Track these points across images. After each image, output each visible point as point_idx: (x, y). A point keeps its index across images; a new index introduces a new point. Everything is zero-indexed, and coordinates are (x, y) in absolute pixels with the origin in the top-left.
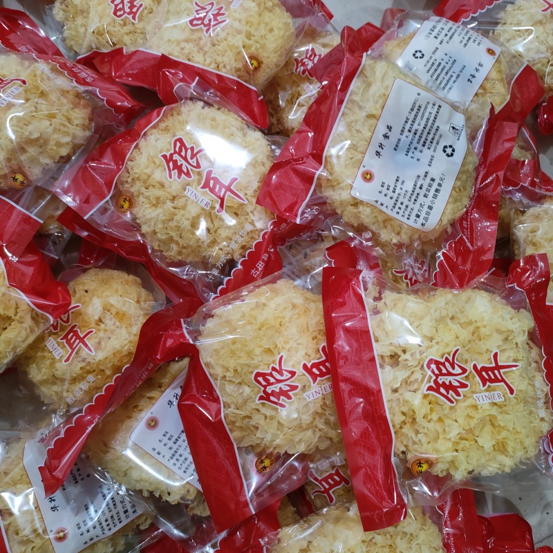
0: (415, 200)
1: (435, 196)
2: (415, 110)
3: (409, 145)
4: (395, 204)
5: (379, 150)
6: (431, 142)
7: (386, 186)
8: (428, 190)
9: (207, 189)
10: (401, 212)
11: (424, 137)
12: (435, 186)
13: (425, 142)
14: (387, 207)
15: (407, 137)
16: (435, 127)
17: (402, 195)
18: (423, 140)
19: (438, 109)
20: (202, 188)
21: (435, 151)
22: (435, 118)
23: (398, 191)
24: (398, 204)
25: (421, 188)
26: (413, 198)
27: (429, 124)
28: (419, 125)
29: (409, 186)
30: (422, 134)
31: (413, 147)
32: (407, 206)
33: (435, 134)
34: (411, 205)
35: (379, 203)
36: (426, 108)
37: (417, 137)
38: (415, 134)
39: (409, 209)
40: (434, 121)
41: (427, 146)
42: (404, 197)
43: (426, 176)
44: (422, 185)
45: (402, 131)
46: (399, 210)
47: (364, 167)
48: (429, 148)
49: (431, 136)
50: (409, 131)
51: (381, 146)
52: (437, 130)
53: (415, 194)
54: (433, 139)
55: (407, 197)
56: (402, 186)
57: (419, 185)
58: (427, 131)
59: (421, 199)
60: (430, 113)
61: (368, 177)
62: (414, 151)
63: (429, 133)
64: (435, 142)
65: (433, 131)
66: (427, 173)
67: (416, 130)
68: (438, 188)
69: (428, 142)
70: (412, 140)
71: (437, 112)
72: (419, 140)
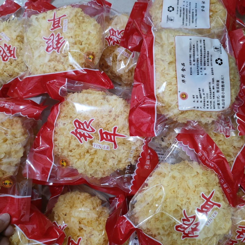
0: (214, 96)
1: (223, 89)
2: (192, 48)
3: (197, 69)
4: (204, 104)
5: (183, 79)
6: (208, 61)
7: (195, 97)
8: (218, 88)
9: (104, 140)
10: (209, 107)
11: (203, 60)
12: (220, 84)
13: (205, 63)
14: (201, 107)
15: (194, 65)
16: (207, 53)
17: (206, 97)
18: (203, 62)
19: (204, 42)
20: (101, 141)
21: (212, 65)
22: (205, 48)
23: (203, 96)
24: (206, 103)
25: (214, 89)
26: (212, 96)
27: (203, 53)
28: (198, 55)
29: (207, 91)
30: (201, 59)
31: (199, 68)
32: (211, 102)
33: (208, 57)
34: (213, 100)
35: (196, 107)
36: (197, 45)
37: (199, 62)
38: (198, 61)
39: (212, 103)
40: (205, 50)
41: (206, 64)
42: (207, 98)
43: (213, 81)
44: (213, 87)
45: (190, 63)
46: (208, 106)
47: (179, 92)
48: (208, 65)
49: (206, 58)
50: (194, 61)
51: (183, 76)
52: (208, 54)
53: (212, 93)
54: (208, 59)
55: (209, 97)
56: (203, 93)
57: (212, 88)
58: (203, 56)
59: (216, 94)
60: (201, 46)
61: (184, 96)
62: (201, 70)
63: (205, 57)
64: (210, 60)
65: (206, 55)
66: (213, 79)
67: (198, 59)
68: (223, 84)
69: (206, 62)
70: (198, 65)
71: (204, 44)
72: (201, 63)
